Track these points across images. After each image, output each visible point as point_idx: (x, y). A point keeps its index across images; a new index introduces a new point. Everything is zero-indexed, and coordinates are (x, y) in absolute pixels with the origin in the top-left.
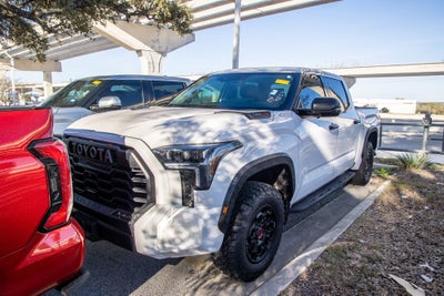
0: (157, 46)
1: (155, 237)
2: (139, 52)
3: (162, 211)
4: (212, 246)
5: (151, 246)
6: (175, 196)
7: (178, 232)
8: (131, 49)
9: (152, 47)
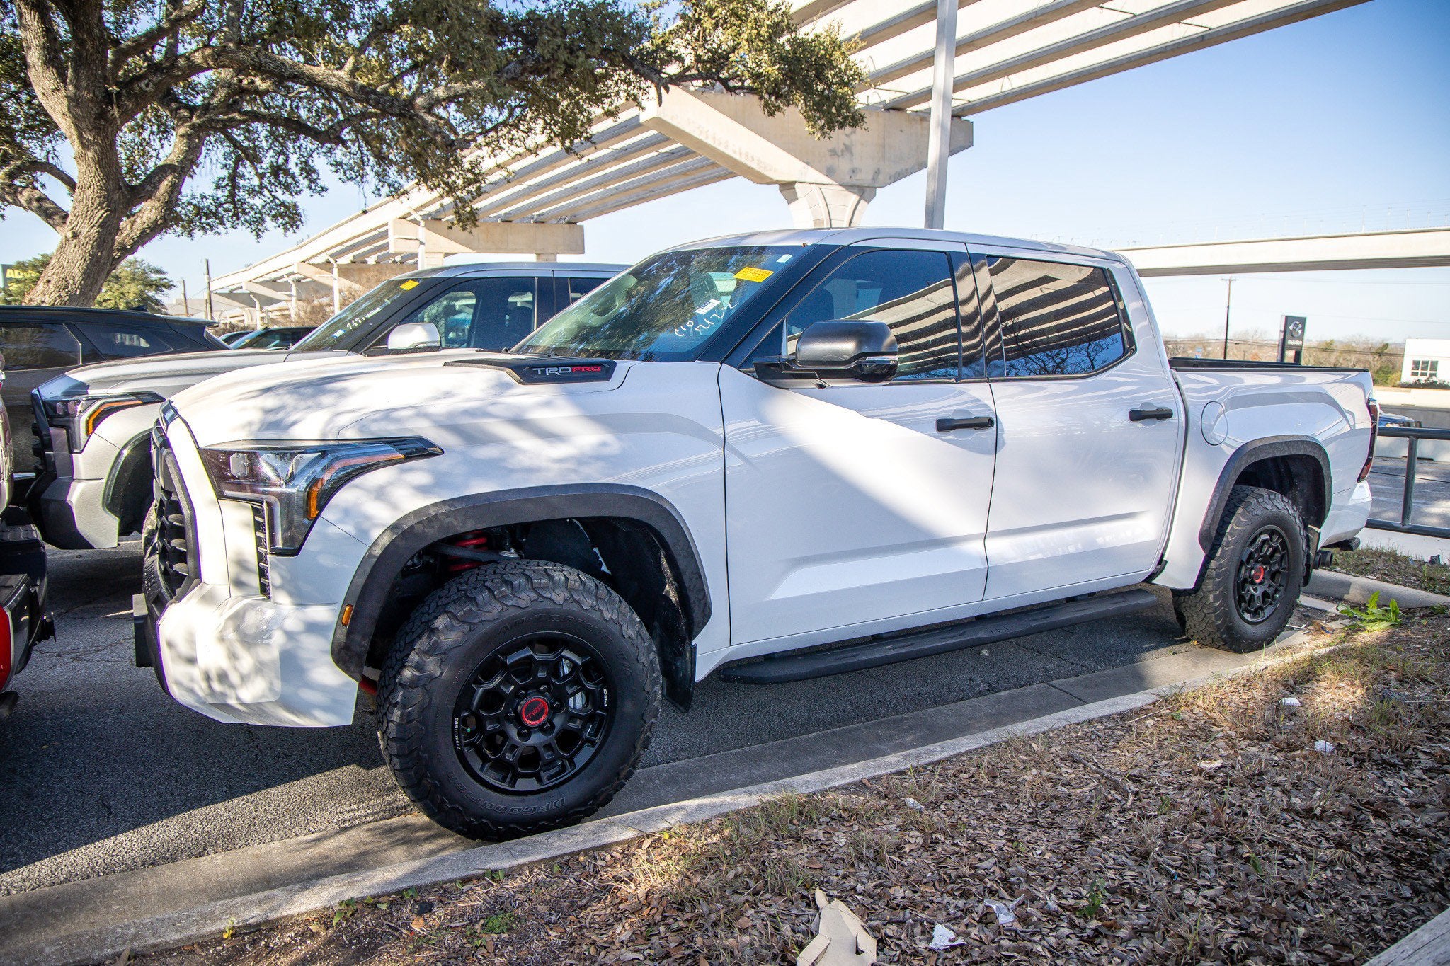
0: (844, 165)
1: (192, 661)
2: (787, 188)
3: (208, 599)
4: (326, 709)
5: (186, 682)
6: (242, 564)
7: (233, 656)
8: (760, 178)
9: (830, 172)
